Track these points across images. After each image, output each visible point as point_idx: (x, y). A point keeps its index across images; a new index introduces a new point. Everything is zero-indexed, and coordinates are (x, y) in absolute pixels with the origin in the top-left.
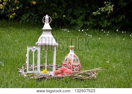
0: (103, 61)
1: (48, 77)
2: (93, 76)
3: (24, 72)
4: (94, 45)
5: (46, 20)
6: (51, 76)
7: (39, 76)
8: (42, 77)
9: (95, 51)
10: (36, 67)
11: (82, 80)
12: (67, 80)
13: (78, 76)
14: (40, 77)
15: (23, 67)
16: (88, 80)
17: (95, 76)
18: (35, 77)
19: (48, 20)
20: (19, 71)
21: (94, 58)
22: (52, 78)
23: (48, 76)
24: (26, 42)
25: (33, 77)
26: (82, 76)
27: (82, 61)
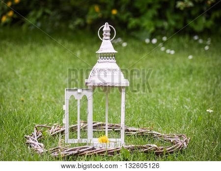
0: (201, 109)
1: (88, 152)
2: (180, 144)
3: (37, 143)
4: (180, 74)
5: (104, 33)
6: (93, 149)
7: (70, 151)
8: (76, 152)
9: (182, 85)
10: (62, 129)
11: (157, 154)
12: (126, 156)
13: (150, 146)
14: (71, 153)
15: (35, 131)
16: (171, 153)
17: (185, 143)
18: (62, 153)
19: (109, 34)
20: (28, 141)
21: (181, 103)
22: (95, 154)
23: (89, 150)
24: (38, 74)
25: (56, 154)
26: (158, 146)
27: (156, 111)
